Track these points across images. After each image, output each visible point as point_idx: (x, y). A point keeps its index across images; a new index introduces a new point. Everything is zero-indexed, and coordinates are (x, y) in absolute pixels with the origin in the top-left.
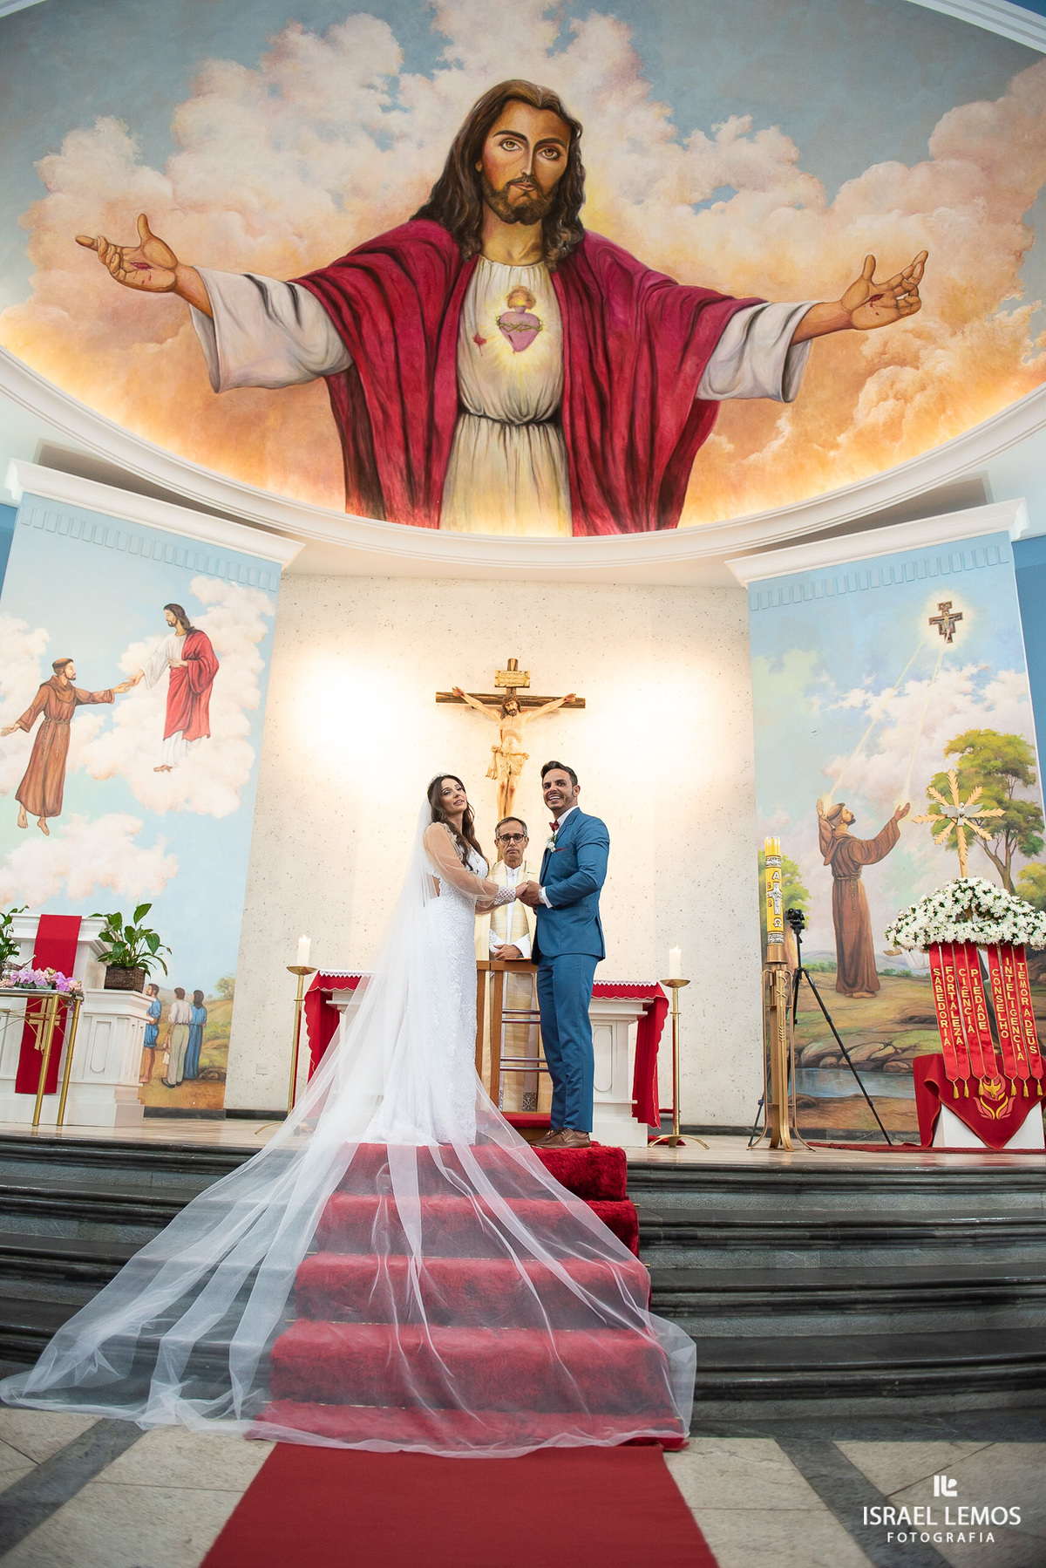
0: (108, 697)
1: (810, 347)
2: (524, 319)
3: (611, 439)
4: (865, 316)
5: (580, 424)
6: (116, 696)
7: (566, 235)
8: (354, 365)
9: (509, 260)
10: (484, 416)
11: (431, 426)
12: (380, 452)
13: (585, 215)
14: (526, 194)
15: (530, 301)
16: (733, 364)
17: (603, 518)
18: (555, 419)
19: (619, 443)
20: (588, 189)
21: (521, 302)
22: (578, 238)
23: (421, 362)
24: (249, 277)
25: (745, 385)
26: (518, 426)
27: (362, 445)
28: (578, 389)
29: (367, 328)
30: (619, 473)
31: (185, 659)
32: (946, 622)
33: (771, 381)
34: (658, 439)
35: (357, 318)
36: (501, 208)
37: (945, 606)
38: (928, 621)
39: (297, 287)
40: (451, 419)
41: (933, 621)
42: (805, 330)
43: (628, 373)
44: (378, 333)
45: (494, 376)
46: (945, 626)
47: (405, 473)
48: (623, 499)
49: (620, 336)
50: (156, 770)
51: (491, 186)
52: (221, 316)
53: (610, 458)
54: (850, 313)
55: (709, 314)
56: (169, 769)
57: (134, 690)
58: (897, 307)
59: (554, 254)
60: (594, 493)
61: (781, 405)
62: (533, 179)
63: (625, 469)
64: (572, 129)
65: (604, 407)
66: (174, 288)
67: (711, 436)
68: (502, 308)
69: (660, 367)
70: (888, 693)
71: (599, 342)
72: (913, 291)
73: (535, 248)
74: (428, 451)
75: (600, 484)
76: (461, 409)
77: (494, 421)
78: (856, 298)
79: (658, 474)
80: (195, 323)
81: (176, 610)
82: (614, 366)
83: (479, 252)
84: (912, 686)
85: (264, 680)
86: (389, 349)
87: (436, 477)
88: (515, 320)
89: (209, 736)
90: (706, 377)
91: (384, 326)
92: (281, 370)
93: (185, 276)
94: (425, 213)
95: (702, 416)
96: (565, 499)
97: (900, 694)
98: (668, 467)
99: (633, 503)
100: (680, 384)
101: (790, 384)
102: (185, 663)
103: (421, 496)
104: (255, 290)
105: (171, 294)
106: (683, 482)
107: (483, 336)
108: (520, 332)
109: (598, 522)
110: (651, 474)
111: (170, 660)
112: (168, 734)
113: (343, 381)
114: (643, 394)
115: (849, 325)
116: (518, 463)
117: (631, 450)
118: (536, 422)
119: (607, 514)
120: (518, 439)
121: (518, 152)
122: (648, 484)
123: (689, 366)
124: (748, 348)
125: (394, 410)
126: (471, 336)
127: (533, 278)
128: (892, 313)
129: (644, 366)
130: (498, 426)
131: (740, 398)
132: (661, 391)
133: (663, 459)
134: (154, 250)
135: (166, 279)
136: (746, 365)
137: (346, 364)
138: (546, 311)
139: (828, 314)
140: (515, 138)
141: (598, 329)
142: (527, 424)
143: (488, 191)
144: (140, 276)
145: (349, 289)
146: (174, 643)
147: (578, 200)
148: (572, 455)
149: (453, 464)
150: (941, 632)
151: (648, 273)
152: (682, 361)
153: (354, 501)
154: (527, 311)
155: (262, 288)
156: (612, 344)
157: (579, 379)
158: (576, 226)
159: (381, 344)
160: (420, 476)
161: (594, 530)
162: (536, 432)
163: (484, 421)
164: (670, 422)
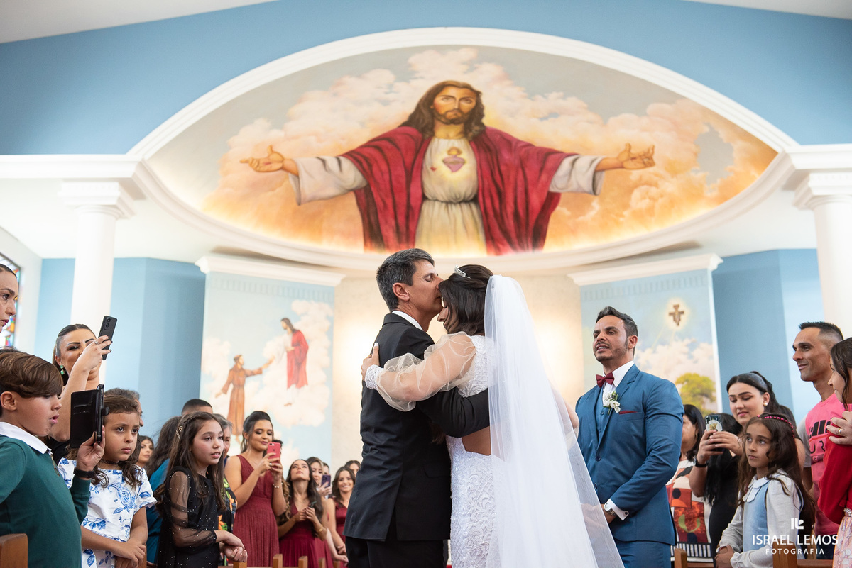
0: (260, 372)
1: (604, 174)
2: (456, 159)
3: (505, 208)
4: (630, 164)
5: (488, 202)
6: (264, 371)
7: (477, 128)
8: (369, 185)
9: (448, 137)
10: (437, 200)
11: (409, 207)
12: (382, 220)
13: (486, 121)
14: (455, 115)
15: (459, 152)
16: (567, 178)
17: (503, 244)
18: (475, 200)
19: (510, 209)
20: (486, 112)
21: (454, 153)
22: (482, 129)
23: (403, 180)
24: (318, 158)
25: (574, 187)
26: (455, 204)
27: (373, 218)
28: (486, 186)
29: (375, 169)
30: (510, 223)
31: (293, 345)
32: (677, 315)
33: (586, 185)
34: (530, 209)
35: (370, 166)
36: (443, 120)
37: (676, 307)
38: (667, 314)
39: (342, 158)
40: (419, 202)
41: (671, 314)
42: (601, 167)
43: (512, 179)
44: (381, 171)
45: (441, 182)
46: (676, 317)
47: (395, 228)
48: (513, 235)
49: (506, 165)
50: (285, 405)
51: (438, 113)
52: (303, 175)
53: (505, 217)
54: (622, 163)
55: (552, 157)
56: (290, 404)
57: (271, 366)
58: (644, 163)
59: (470, 135)
60: (497, 233)
61: (593, 196)
62: (459, 110)
63: (514, 222)
64: (477, 94)
65: (501, 195)
66: (282, 168)
67: (558, 208)
68: (445, 155)
69: (529, 177)
70: (648, 351)
71: (496, 168)
72: (650, 158)
73: (461, 133)
74: (407, 217)
75: (501, 228)
76: (424, 198)
77: (442, 202)
78: (624, 157)
79: (532, 224)
80: (291, 179)
81: (286, 321)
82: (505, 177)
83: (433, 135)
84: (660, 348)
85: (330, 351)
86: (387, 177)
87: (412, 228)
88: (452, 160)
89: (307, 384)
90: (553, 183)
91: (384, 167)
92: (332, 191)
93: (287, 164)
94: (405, 124)
95: (552, 200)
96: (482, 236)
97: (654, 352)
98: (537, 221)
99: (519, 237)
100: (540, 185)
101: (596, 189)
102: (293, 348)
103: (404, 238)
104: (320, 163)
105: (280, 172)
106: (545, 227)
107: (435, 166)
108: (455, 164)
109: (501, 246)
110: (527, 224)
111: (286, 348)
112: (289, 386)
113: (362, 191)
114: (520, 189)
115: (622, 167)
116: (455, 220)
117: (516, 214)
118: (465, 201)
119: (505, 242)
120: (456, 210)
121: (451, 101)
122: (527, 229)
123: (544, 177)
124: (573, 172)
125: (389, 202)
126: (429, 168)
127: (461, 144)
128: (642, 165)
129: (520, 177)
130: (444, 205)
131: (572, 192)
132: (530, 187)
133: (533, 217)
134: (274, 157)
135: (279, 166)
136: (573, 178)
137: (364, 184)
138: (468, 157)
139: (612, 162)
140: (448, 97)
141: (495, 162)
142: (460, 203)
143: (436, 114)
144: (267, 167)
145: (367, 155)
146: (287, 338)
147: (482, 115)
148: (485, 216)
149: (420, 222)
150: (675, 320)
151: (518, 141)
152: (540, 175)
153: (369, 244)
154: (458, 156)
155: (324, 161)
156: (503, 168)
157: (486, 182)
158: (482, 125)
159: (382, 174)
160: (403, 229)
161: (498, 251)
162: (465, 206)
163: (437, 203)
164: (536, 201)
